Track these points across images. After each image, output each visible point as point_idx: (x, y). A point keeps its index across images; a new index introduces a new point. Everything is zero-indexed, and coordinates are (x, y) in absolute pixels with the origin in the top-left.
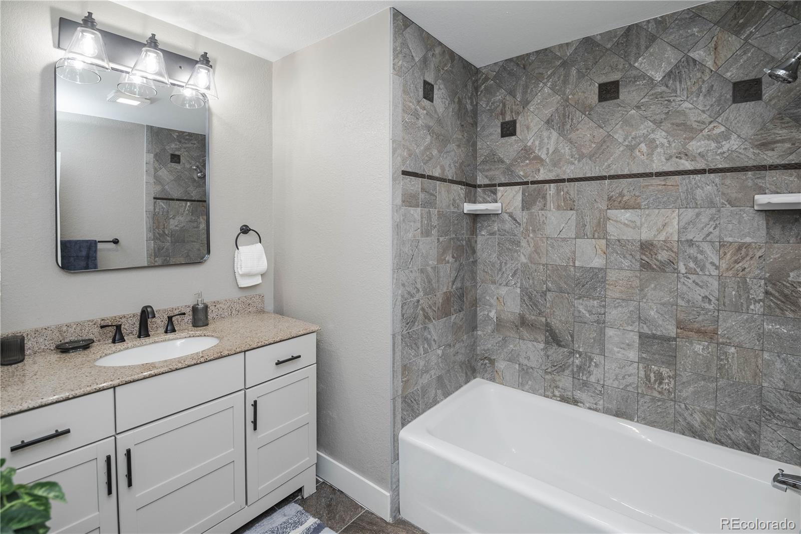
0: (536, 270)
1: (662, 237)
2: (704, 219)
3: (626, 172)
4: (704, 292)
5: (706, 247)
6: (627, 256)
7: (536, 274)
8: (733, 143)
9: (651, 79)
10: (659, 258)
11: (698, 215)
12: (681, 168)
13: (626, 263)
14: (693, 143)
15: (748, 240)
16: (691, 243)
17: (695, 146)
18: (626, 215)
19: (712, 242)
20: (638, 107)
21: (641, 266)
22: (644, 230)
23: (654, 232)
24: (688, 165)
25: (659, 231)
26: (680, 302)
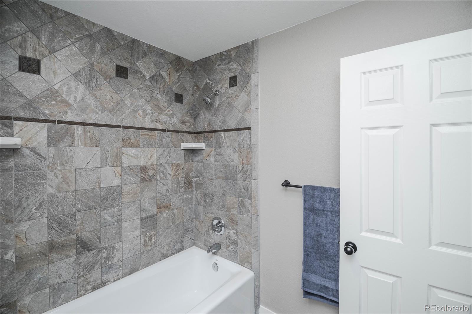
0: (65, 197)
1: (150, 163)
2: (166, 153)
3: (132, 125)
4: (166, 188)
5: (167, 166)
6: (134, 175)
7: (65, 201)
8: (174, 120)
9: (144, 77)
10: (149, 174)
11: (164, 151)
12: (157, 128)
13: (133, 180)
14: (161, 116)
15: (179, 162)
16: (161, 165)
17: (163, 118)
18: (132, 151)
19: (169, 164)
20: (138, 89)
21: (141, 180)
22: (142, 159)
23: (146, 161)
24: (160, 127)
25: (149, 160)
26: (158, 195)
